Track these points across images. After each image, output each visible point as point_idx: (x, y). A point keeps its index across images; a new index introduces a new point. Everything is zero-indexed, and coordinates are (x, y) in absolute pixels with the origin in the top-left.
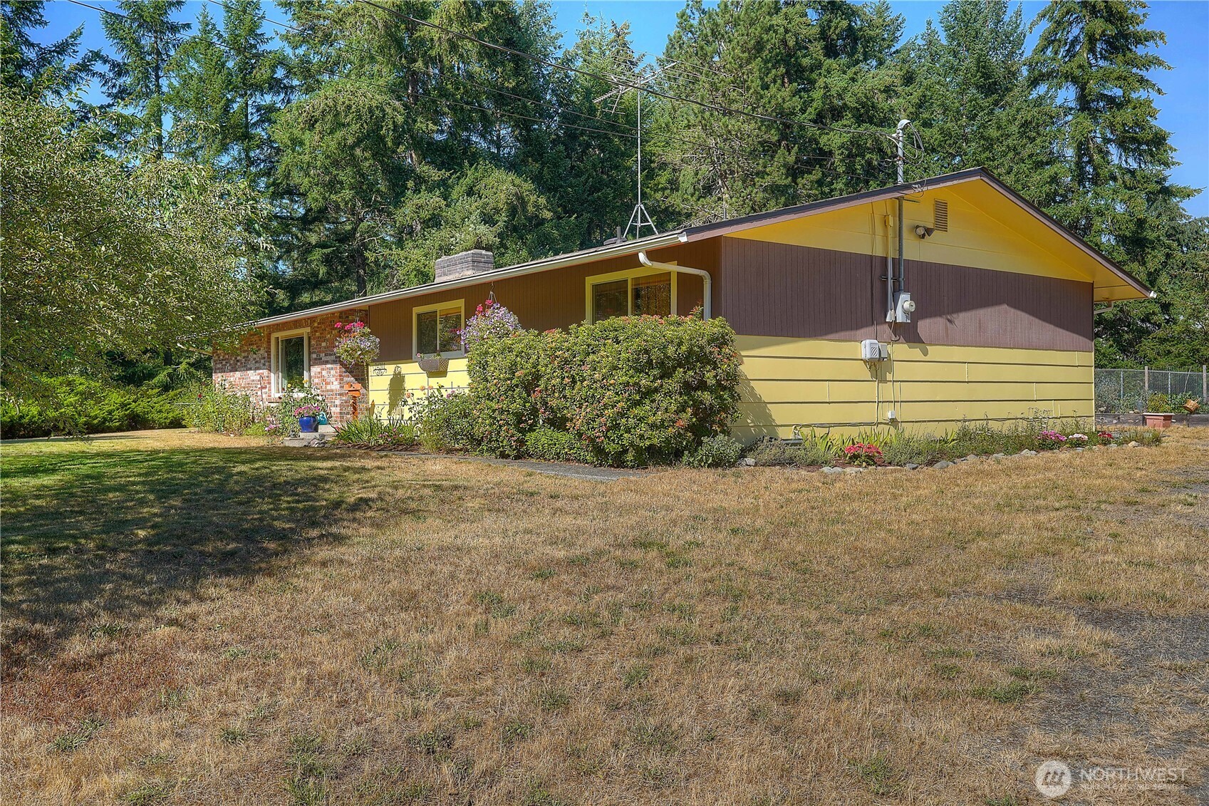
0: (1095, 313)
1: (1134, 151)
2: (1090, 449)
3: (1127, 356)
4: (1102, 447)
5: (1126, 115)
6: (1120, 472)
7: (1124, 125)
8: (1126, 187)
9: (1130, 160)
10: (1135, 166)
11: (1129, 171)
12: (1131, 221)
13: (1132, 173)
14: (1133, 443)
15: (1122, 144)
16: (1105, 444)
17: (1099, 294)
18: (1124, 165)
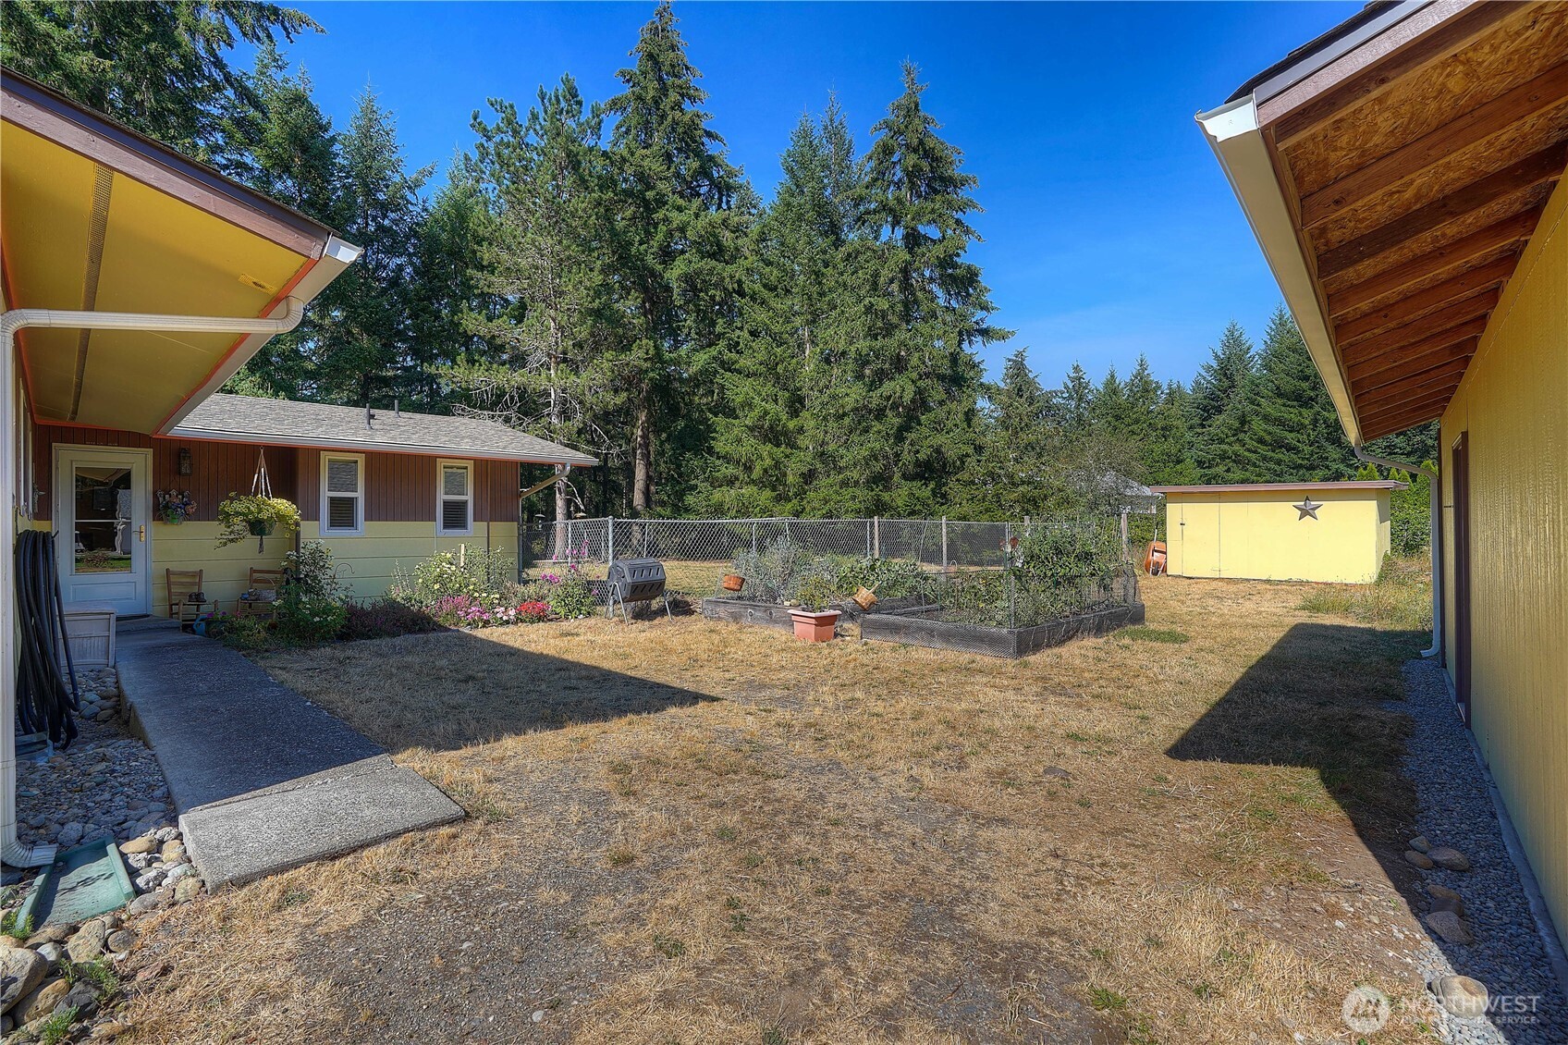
10: (956, 306)
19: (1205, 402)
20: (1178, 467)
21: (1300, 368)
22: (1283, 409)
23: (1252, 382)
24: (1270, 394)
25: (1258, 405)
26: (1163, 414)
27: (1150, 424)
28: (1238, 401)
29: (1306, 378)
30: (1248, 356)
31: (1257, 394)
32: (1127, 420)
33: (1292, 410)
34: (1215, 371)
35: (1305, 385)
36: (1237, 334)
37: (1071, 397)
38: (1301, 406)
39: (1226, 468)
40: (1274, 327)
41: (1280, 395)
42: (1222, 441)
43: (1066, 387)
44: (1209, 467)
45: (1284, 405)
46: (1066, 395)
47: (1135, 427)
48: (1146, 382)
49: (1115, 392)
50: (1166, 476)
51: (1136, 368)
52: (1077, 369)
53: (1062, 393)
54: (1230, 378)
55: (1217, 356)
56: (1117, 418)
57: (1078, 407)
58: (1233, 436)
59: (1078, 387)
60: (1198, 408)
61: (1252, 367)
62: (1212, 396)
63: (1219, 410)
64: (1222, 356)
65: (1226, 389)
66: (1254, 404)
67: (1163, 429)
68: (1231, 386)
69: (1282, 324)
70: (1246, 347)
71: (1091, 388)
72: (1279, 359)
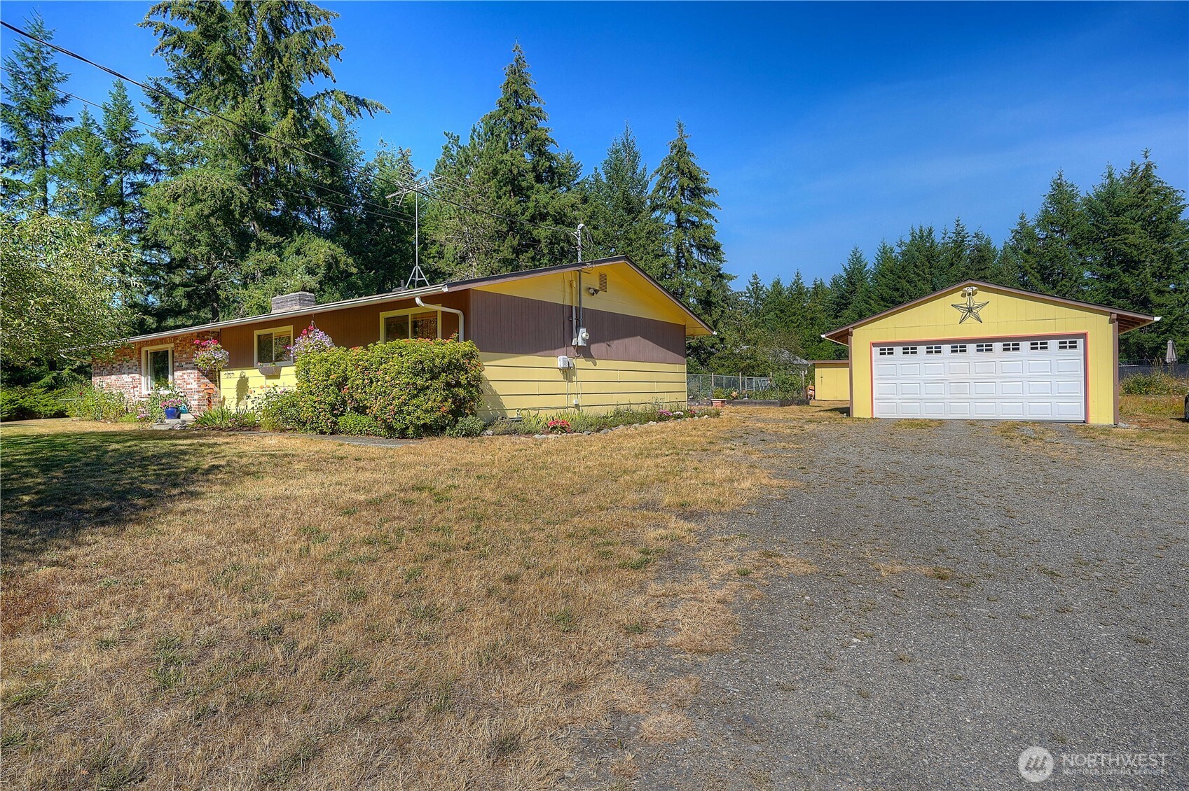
0: (687, 342)
1: (705, 252)
2: (685, 420)
3: (703, 367)
4: (690, 419)
5: (700, 232)
6: (699, 433)
7: (699, 237)
8: (701, 272)
9: (703, 258)
10: (706, 261)
11: (703, 263)
12: (704, 291)
13: (705, 264)
14: (706, 416)
15: (699, 248)
16: (692, 418)
17: (689, 332)
18: (700, 260)
19: (838, 300)
20: (821, 344)
21: (894, 283)
23: (867, 290)
24: (877, 298)
25: (870, 305)
26: (812, 310)
28: (858, 302)
29: (897, 290)
30: (865, 270)
31: (869, 297)
32: (788, 314)
34: (845, 279)
35: (896, 294)
36: (858, 255)
37: (751, 296)
40: (880, 254)
41: (882, 299)
43: (748, 289)
45: (885, 306)
46: (749, 295)
47: (794, 318)
48: (800, 288)
49: (780, 293)
50: (813, 350)
51: (794, 278)
52: (755, 277)
53: (746, 293)
54: (853, 284)
55: (845, 270)
56: (782, 311)
57: (756, 303)
59: (756, 288)
60: (834, 304)
61: (867, 278)
62: (842, 297)
63: (846, 306)
64: (849, 270)
65: (851, 292)
66: (867, 304)
67: (811, 319)
68: (854, 291)
69: (885, 252)
70: (863, 264)
71: (764, 289)
72: (882, 276)
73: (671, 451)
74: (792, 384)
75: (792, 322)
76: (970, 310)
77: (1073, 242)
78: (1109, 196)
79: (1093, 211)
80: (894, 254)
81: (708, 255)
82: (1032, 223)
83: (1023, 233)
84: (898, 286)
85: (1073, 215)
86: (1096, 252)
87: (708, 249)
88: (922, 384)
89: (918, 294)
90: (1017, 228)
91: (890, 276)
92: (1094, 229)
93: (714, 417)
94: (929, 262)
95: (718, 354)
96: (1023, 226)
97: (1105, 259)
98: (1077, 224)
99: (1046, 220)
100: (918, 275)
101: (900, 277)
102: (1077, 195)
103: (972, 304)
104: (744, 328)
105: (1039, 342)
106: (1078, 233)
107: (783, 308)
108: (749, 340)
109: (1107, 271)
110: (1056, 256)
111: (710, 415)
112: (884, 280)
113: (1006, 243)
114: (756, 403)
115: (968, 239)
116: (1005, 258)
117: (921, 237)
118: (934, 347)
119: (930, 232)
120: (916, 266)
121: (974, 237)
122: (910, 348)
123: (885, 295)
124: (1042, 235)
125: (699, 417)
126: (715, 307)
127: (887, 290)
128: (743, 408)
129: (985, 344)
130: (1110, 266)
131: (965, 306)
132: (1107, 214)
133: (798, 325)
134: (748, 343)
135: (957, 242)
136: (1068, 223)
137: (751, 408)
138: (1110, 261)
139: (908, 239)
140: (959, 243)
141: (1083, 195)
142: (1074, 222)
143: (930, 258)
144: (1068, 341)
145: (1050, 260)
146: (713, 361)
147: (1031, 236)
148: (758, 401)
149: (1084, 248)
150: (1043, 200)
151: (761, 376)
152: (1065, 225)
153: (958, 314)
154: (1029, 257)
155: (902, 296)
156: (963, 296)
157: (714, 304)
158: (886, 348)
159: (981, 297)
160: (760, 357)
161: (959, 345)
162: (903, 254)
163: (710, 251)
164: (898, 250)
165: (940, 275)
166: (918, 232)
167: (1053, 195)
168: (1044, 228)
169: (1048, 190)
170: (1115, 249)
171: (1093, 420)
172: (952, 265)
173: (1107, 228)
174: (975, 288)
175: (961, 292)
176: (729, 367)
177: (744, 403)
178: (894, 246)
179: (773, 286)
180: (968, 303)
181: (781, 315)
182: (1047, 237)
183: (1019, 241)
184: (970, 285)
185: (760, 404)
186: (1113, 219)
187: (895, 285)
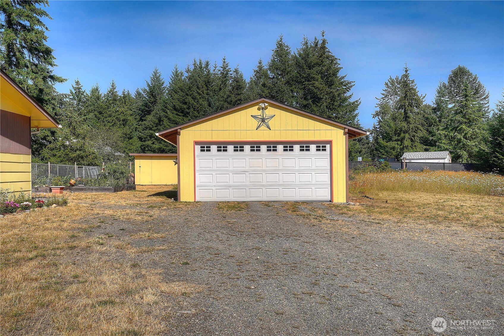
0: (32, 133)
1: (36, 55)
2: (34, 211)
3: (35, 156)
4: (39, 209)
5: (32, 36)
6: (55, 225)
7: (32, 40)
8: (33, 72)
9: (34, 59)
10: (37, 62)
11: (34, 64)
12: (36, 89)
13: (36, 66)
14: (54, 205)
15: (30, 50)
16: (41, 207)
18: (31, 60)
19: (143, 108)
20: (130, 140)
21: (183, 98)
22: (176, 116)
23: (164, 101)
24: (171, 108)
25: (166, 113)
26: (123, 113)
27: (117, 117)
28: (157, 109)
29: (185, 103)
30: (163, 87)
31: (166, 107)
32: (105, 115)
33: (180, 117)
34: (148, 92)
35: (185, 106)
36: (158, 75)
37: (74, 99)
38: (183, 116)
39: (152, 142)
40: (173, 76)
42: (151, 129)
43: (71, 93)
44: (145, 141)
45: (177, 115)
46: (72, 97)
47: (110, 119)
48: (115, 96)
49: (98, 98)
51: (109, 87)
52: (77, 83)
53: (69, 95)
54: (154, 97)
55: (148, 85)
56: (100, 113)
57: (78, 104)
58: (156, 127)
59: (78, 92)
60: (139, 110)
61: (164, 93)
62: (146, 105)
63: (149, 112)
64: (151, 85)
65: (153, 102)
66: (164, 112)
67: (123, 120)
68: (154, 101)
69: (177, 75)
70: (161, 82)
71: (85, 94)
72: (175, 92)
73: (34, 253)
74: (122, 173)
75: (109, 122)
76: (263, 120)
77: (288, 83)
78: (305, 55)
79: (298, 64)
80: (183, 78)
81: (39, 57)
82: (266, 67)
83: (260, 73)
84: (186, 100)
85: (288, 65)
86: (300, 90)
87: (39, 52)
88: (231, 174)
89: (200, 108)
90: (257, 69)
91: (181, 93)
92: (298, 75)
93: (61, 205)
94: (206, 86)
95: (51, 146)
96: (260, 68)
97: (304, 95)
98: (290, 71)
99: (273, 66)
100: (199, 94)
101: (187, 95)
102: (289, 53)
103: (264, 116)
104: (74, 124)
105: (305, 146)
106: (291, 77)
107: (101, 110)
108: (79, 135)
109: (305, 102)
110: (280, 90)
111: (58, 204)
112: (176, 95)
113: (251, 78)
114: (92, 189)
115: (230, 73)
116: (251, 88)
117: (201, 67)
118: (239, 146)
119: (207, 64)
120: (198, 88)
121: (234, 72)
122: (222, 147)
123: (177, 107)
124: (271, 75)
125: (48, 206)
126: (47, 104)
127: (179, 103)
128: (82, 195)
129: (272, 146)
130: (306, 99)
131: (260, 117)
132: (305, 67)
133: (113, 125)
134: (77, 136)
135: (223, 73)
136: (285, 70)
137: (89, 194)
138: (306, 97)
139: (192, 68)
140: (225, 75)
141: (292, 53)
142: (289, 70)
143: (207, 83)
144: (322, 146)
145: (276, 92)
146: (45, 152)
147: (266, 76)
148: (95, 187)
149: (294, 86)
150: (272, 53)
151: (89, 165)
152: (284, 71)
153: (255, 123)
154: (265, 89)
155: (189, 108)
156: (259, 109)
157: (46, 101)
158: (205, 147)
159: (270, 111)
160: (88, 148)
161: (255, 146)
162: (190, 79)
163: (41, 54)
164: (186, 75)
165: (214, 96)
166: (198, 63)
167: (278, 51)
168: (272, 72)
169: (275, 47)
170: (309, 89)
171: (336, 201)
172: (220, 89)
173: (305, 76)
174: (266, 104)
175: (258, 106)
176: (60, 157)
177: (81, 190)
178: (184, 71)
179: (92, 92)
180: (262, 115)
181: (100, 116)
182: (274, 77)
183: (259, 78)
184: (264, 102)
185: (97, 190)
186: (307, 71)
187: (184, 100)
